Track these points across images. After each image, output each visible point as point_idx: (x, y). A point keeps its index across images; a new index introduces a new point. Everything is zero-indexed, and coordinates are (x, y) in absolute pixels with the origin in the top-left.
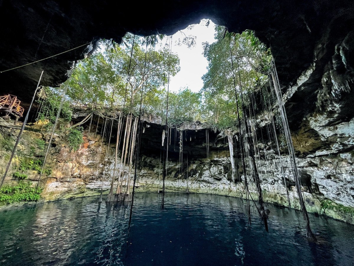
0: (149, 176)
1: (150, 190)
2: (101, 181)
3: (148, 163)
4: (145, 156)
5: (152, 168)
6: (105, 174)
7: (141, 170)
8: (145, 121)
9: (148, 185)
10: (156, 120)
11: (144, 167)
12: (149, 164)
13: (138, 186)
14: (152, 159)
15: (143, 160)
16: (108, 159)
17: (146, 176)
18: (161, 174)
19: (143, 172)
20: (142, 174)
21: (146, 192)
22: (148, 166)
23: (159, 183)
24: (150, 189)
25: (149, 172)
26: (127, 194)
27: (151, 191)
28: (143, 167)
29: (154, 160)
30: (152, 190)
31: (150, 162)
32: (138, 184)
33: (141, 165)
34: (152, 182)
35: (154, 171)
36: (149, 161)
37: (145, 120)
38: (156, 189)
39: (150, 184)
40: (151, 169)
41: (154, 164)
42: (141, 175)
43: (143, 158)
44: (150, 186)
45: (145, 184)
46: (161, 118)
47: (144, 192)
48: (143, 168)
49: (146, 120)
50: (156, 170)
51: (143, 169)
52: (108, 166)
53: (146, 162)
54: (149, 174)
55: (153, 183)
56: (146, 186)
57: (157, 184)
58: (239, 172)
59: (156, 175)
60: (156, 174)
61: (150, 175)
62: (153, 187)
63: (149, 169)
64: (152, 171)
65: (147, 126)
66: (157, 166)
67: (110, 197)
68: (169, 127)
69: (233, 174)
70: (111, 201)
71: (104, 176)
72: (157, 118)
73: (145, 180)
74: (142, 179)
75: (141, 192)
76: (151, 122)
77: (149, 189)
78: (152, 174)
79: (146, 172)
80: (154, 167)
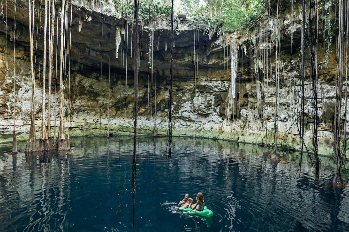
0: (90, 110)
1: (93, 132)
2: (5, 119)
3: (87, 89)
4: (82, 77)
5: (94, 97)
6: (11, 107)
7: (75, 100)
8: (83, 9)
9: (88, 125)
10: (105, 8)
11: (80, 95)
12: (88, 91)
13: (72, 126)
14: (94, 82)
15: (77, 83)
16: (12, 80)
17: (84, 111)
18: (111, 107)
19: (79, 104)
20: (77, 107)
21: (87, 137)
22: (87, 94)
23: (107, 122)
24: (93, 131)
25: (90, 103)
27: (94, 134)
28: (78, 94)
29: (97, 84)
30: (97, 132)
31: (91, 86)
32: (71, 124)
33: (75, 92)
34: (95, 120)
35: (98, 101)
36: (87, 85)
37: (82, 5)
38: (103, 132)
39: (92, 124)
40: (92, 98)
41: (98, 91)
42: (76, 109)
43: (77, 80)
44: (93, 126)
45: (83, 124)
46: (114, 4)
47: (83, 137)
48: (79, 97)
49: (86, 6)
50: (101, 100)
51: (79, 99)
52: (14, 93)
53: (84, 87)
54: (89, 107)
55: (97, 122)
56: (85, 127)
57: (105, 123)
58: (238, 104)
59: (102, 109)
60: (101, 107)
61: (91, 108)
62: (98, 128)
63: (89, 99)
64: (95, 103)
65: (87, 18)
66: (103, 94)
68: (128, 22)
69: (229, 107)
71: (9, 110)
72: (106, 3)
73: (84, 118)
74: (77, 116)
75: (78, 137)
76: (95, 11)
77: (90, 132)
78: (95, 107)
79: (84, 103)
80: (97, 95)
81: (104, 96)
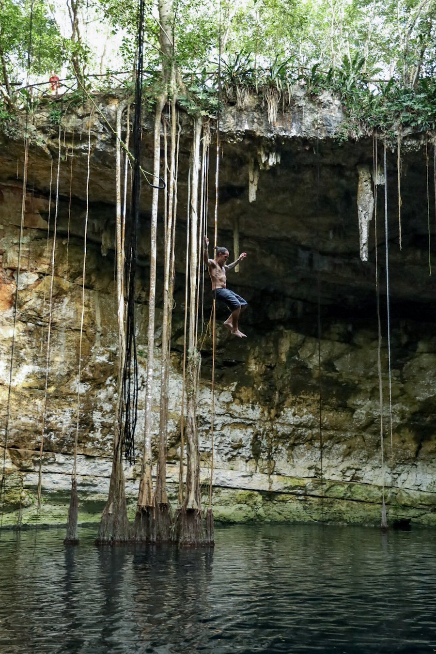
0: (331, 438)
1: (341, 512)
2: (88, 457)
3: (316, 373)
4: (297, 337)
5: (338, 396)
6: (103, 425)
7: (280, 407)
8: (249, 134)
9: (325, 487)
10: (308, 119)
11: (295, 392)
12: (320, 378)
13: (275, 488)
14: (337, 351)
15: (284, 358)
16: (107, 355)
17: (310, 441)
18: (398, 429)
19: (292, 420)
20: (287, 430)
21: (322, 524)
22: (314, 389)
23: (389, 480)
24: (343, 506)
25: (328, 417)
26: (189, 506)
27: (345, 517)
28: (287, 391)
29: (348, 357)
30: (357, 513)
31: (329, 364)
32: (271, 482)
33: (279, 384)
34: (349, 473)
35: (353, 411)
36: (316, 361)
37: (247, 127)
38: (372, 511)
39: (338, 483)
40: (334, 401)
41: (353, 378)
42: (285, 437)
43: (285, 347)
44: (340, 490)
45: (308, 482)
46: (337, 102)
47: (309, 524)
48: (291, 399)
49: (255, 127)
50: (363, 408)
51: (293, 404)
52: (111, 389)
53: (305, 367)
54: (326, 429)
55: (355, 478)
56: (316, 493)
57: (380, 482)
59: (368, 436)
60: (364, 428)
61: (332, 433)
62: (358, 497)
63: (323, 404)
64: (342, 416)
65: (264, 159)
66: (368, 387)
67: (112, 519)
68: (386, 144)
70: (118, 538)
71: (98, 435)
72: (311, 105)
73: (312, 463)
74: (290, 456)
75: (295, 523)
76: (283, 133)
77: (333, 510)
78: (346, 431)
79: (307, 417)
80: (350, 390)
81: (373, 394)
